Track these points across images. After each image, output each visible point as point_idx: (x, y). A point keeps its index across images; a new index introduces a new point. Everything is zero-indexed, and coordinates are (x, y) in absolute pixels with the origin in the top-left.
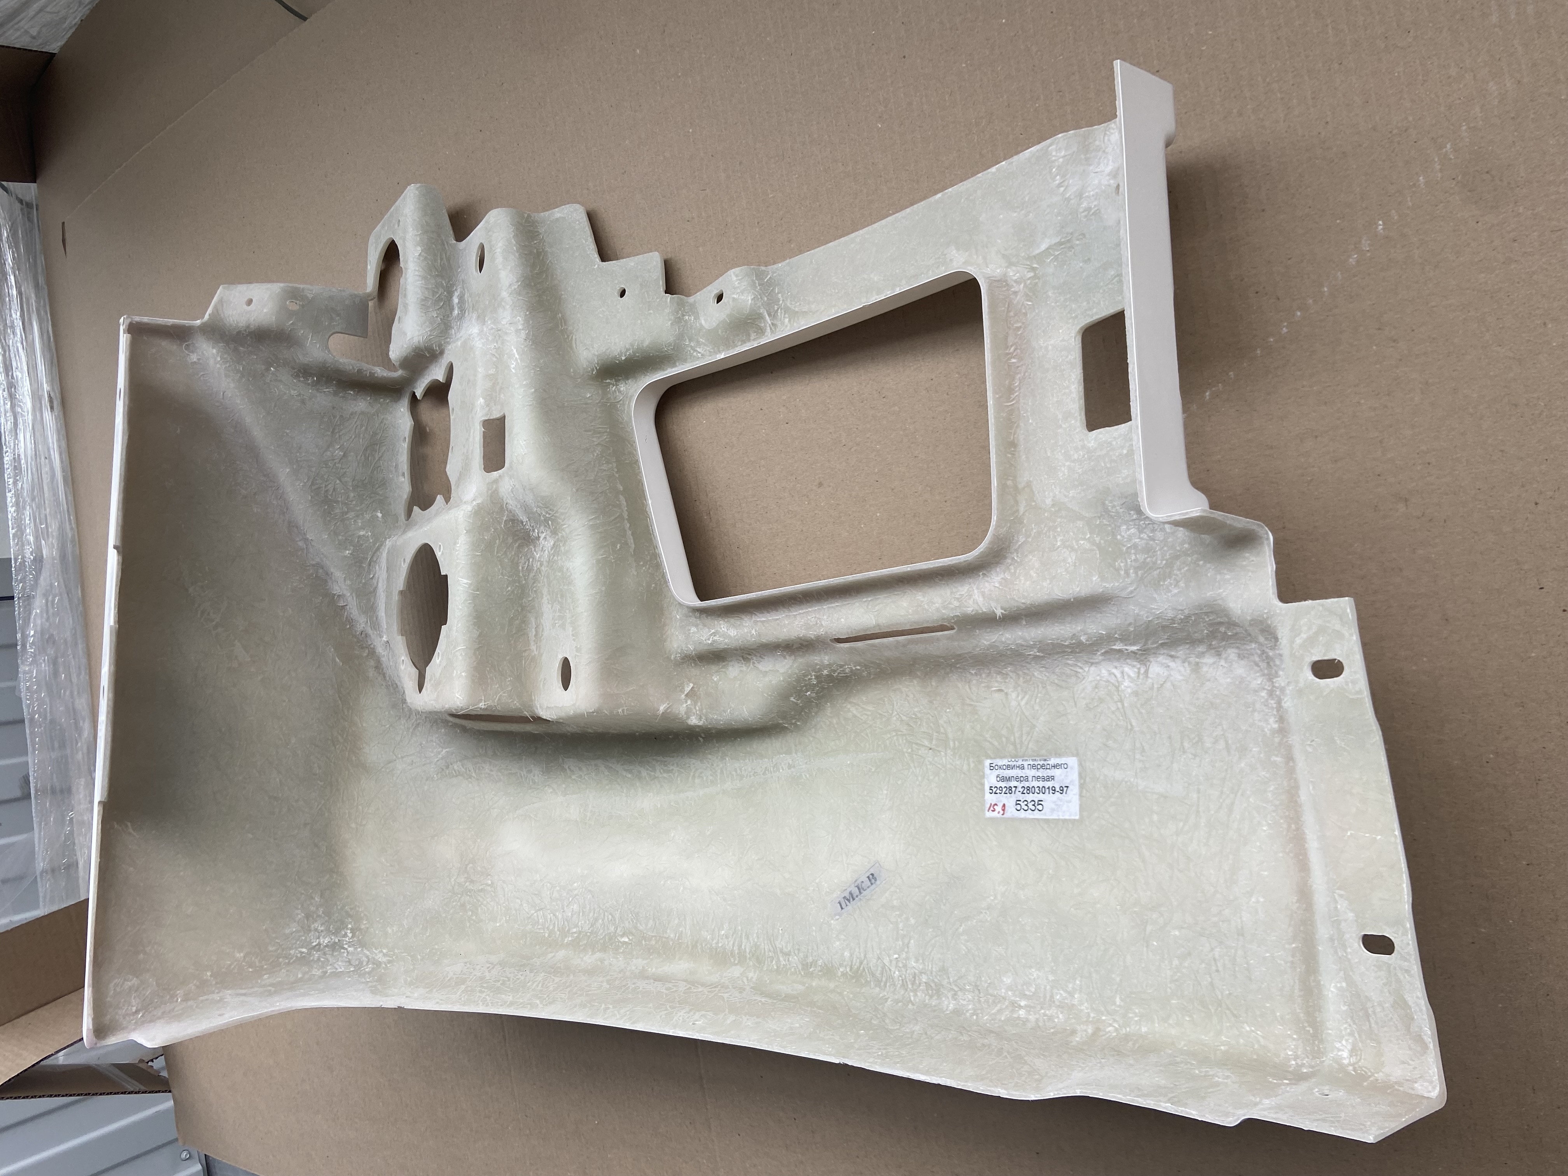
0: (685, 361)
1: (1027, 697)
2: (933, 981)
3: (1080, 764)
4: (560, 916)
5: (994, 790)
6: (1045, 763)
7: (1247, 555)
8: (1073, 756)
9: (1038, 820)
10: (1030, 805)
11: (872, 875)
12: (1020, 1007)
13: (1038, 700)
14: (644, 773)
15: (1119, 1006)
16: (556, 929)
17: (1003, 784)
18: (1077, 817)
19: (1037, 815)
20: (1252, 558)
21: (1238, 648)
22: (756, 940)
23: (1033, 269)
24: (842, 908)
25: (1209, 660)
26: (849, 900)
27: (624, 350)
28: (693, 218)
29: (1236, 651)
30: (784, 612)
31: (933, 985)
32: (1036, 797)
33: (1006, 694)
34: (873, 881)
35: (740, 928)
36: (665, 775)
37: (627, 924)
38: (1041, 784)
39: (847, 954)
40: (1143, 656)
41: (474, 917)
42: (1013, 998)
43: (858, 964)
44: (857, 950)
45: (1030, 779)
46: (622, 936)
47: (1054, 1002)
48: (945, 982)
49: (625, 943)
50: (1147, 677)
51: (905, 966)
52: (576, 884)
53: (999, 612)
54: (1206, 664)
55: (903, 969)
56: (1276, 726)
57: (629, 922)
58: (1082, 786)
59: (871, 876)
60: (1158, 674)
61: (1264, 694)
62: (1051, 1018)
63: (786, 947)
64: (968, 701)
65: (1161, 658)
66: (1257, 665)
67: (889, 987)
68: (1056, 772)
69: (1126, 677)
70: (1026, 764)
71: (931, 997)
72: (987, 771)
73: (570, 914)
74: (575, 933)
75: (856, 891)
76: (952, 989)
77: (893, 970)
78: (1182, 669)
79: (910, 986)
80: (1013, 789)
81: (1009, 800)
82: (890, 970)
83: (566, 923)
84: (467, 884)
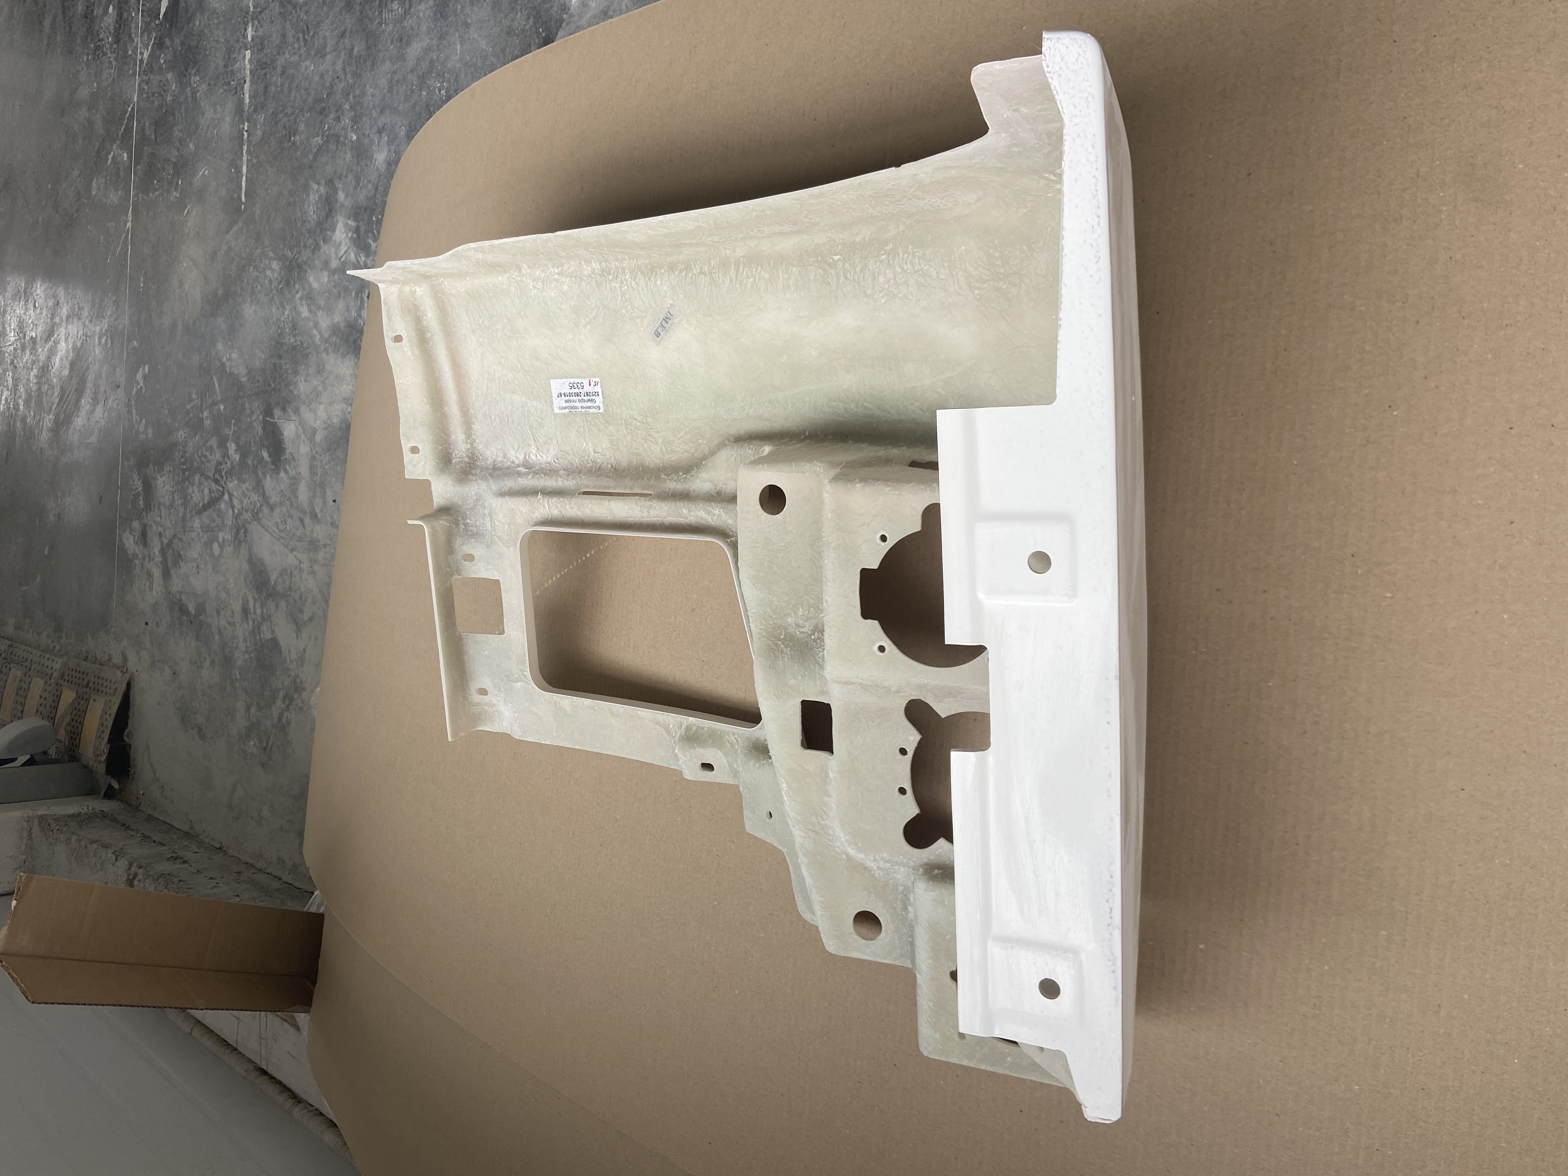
1: (583, 448)
3: (553, 409)
5: (596, 394)
6: (570, 410)
8: (556, 414)
9: (571, 378)
10: (576, 386)
11: (658, 337)
13: (577, 446)
17: (592, 397)
18: (551, 380)
19: (572, 381)
24: (669, 312)
25: (500, 459)
26: (667, 318)
31: (606, 274)
32: (573, 391)
33: (594, 451)
34: (656, 332)
35: (737, 286)
37: (833, 272)
38: (571, 398)
39: (659, 282)
43: (652, 277)
44: (652, 287)
45: (577, 401)
46: (839, 260)
48: (598, 278)
49: (836, 254)
50: (525, 453)
51: (622, 282)
54: (501, 457)
55: (623, 280)
57: (831, 274)
58: (551, 397)
59: (659, 335)
60: (520, 454)
61: (477, 441)
64: (615, 448)
65: (516, 462)
66: (481, 454)
68: (564, 405)
69: (535, 455)
70: (580, 410)
72: (601, 406)
74: (883, 255)
75: (665, 324)
78: (511, 456)
80: (586, 395)
81: (587, 388)
82: (631, 278)
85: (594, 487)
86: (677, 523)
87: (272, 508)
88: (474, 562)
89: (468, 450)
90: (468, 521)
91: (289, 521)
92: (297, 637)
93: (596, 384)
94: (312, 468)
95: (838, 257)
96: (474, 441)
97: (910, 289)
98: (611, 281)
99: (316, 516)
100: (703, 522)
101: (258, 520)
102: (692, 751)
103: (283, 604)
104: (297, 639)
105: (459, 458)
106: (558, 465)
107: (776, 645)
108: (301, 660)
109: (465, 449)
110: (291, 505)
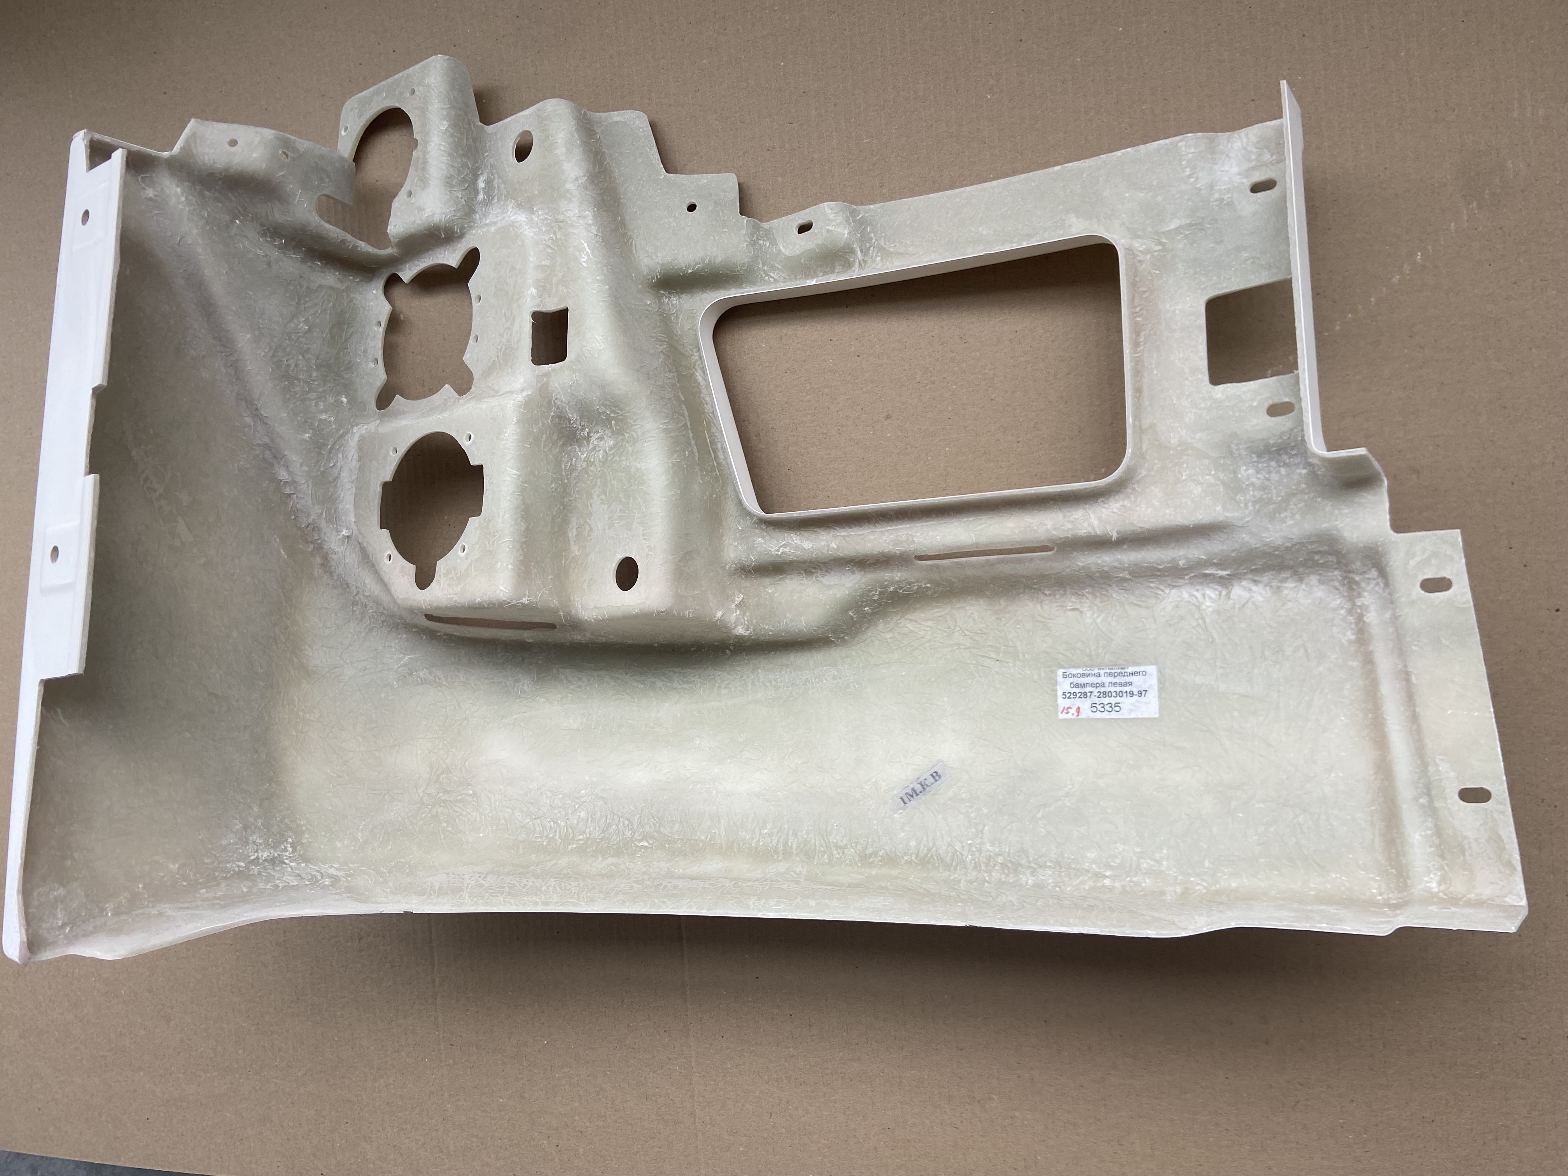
0: (754, 284)
1: (1103, 615)
2: (1010, 861)
3: (1160, 671)
4: (563, 824)
5: (1068, 695)
6: (1123, 671)
7: (1365, 494)
8: (1152, 664)
9: (1115, 719)
10: (1107, 708)
11: (936, 772)
12: (1105, 877)
13: (1115, 618)
14: (659, 684)
15: (1208, 868)
16: (557, 837)
17: (1077, 690)
18: (1157, 716)
19: (1114, 715)
20: (1369, 497)
21: (1321, 575)
22: (805, 836)
23: (1161, 243)
24: (905, 803)
25: (1290, 584)
26: (912, 796)
27: (692, 264)
28: (774, 148)
29: (1317, 577)
30: (869, 527)
32: (1113, 700)
33: (1081, 612)
34: (937, 778)
35: (786, 826)
36: (685, 686)
37: (647, 829)
38: (1118, 689)
39: (914, 843)
40: (1225, 582)
41: (450, 829)
42: (1097, 870)
43: (925, 851)
44: (925, 839)
45: (1107, 685)
46: (640, 841)
47: (1140, 870)
48: (1024, 862)
50: (1229, 598)
52: (583, 792)
53: (1115, 535)
54: (1287, 588)
55: (976, 853)
56: (1353, 637)
57: (650, 826)
58: (1161, 690)
59: (935, 774)
60: (1240, 596)
61: (1343, 612)
62: (1137, 884)
63: (842, 841)
65: (1244, 583)
66: (1337, 589)
67: (961, 870)
68: (1135, 679)
69: (1207, 599)
70: (1102, 672)
71: (1007, 875)
72: (1060, 679)
73: (576, 821)
74: (581, 840)
75: (918, 788)
76: (1030, 867)
77: (965, 854)
78: (1264, 592)
79: (983, 868)
80: (1089, 694)
81: (1085, 704)
82: (962, 855)
83: (570, 830)
84: (441, 794)
85: (1031, 560)
88: (1266, 405)
89: (1359, 595)
93: (1067, 710)
96: (1350, 612)
98: (997, 855)
100: (806, 534)
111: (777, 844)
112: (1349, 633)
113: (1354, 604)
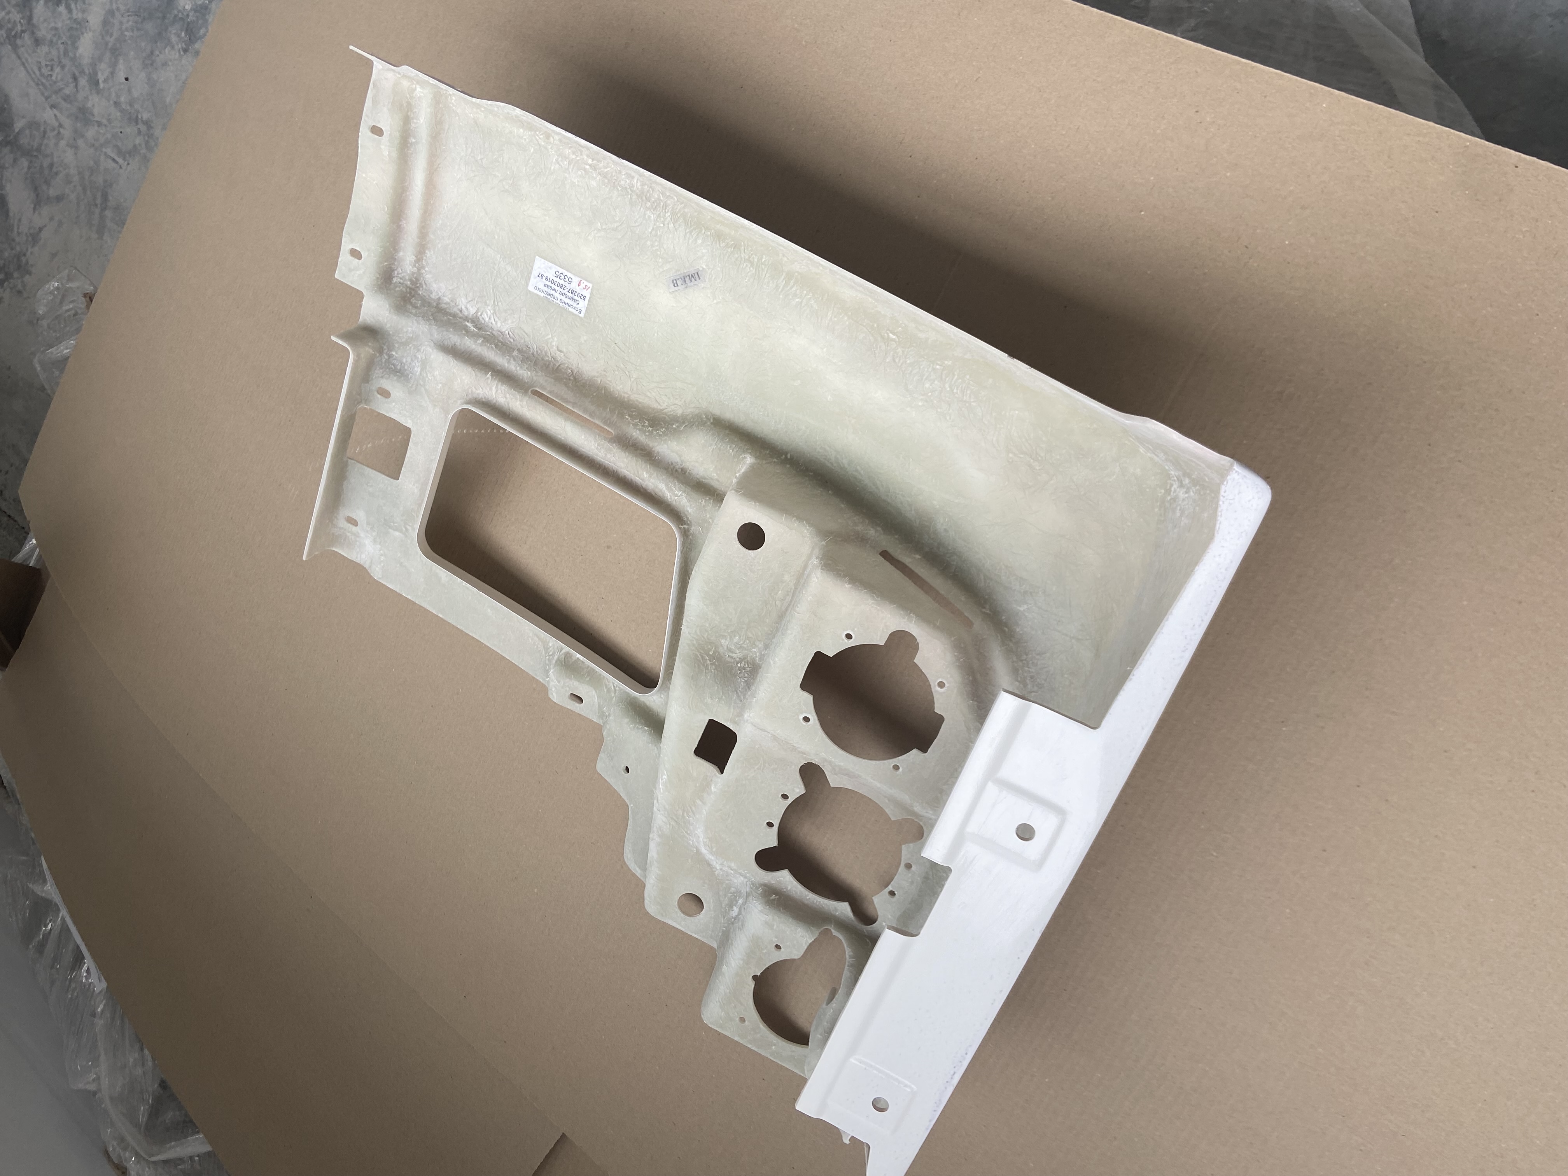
0: (628, 693)
1: (546, 338)
2: (642, 201)
3: (527, 285)
4: (947, 386)
5: (582, 297)
6: (547, 296)
8: (530, 291)
9: (560, 267)
10: (563, 277)
12: (590, 165)
13: (541, 332)
14: (845, 462)
15: (532, 147)
16: (956, 377)
17: (576, 297)
18: (537, 257)
19: (561, 270)
21: (429, 296)
22: (771, 282)
24: (697, 273)
25: (446, 299)
26: (692, 276)
27: (641, 731)
29: (431, 296)
31: (644, 198)
32: (557, 280)
33: (557, 347)
34: (674, 282)
35: (781, 296)
36: (828, 449)
37: (883, 347)
38: (553, 286)
39: (699, 241)
40: (475, 321)
41: (1041, 433)
42: (593, 172)
43: (694, 232)
44: (691, 241)
45: (558, 292)
46: (893, 340)
47: (569, 161)
48: (634, 197)
49: (894, 334)
50: (478, 309)
51: (659, 216)
52: (920, 404)
54: (448, 298)
55: (662, 216)
56: (427, 252)
57: (880, 347)
58: (531, 272)
59: (676, 285)
60: (472, 307)
61: (427, 269)
62: (574, 153)
63: (747, 266)
64: (580, 355)
65: (466, 313)
66: (425, 283)
67: (677, 209)
68: (542, 287)
69: (489, 316)
70: (558, 302)
72: (583, 311)
73: (936, 382)
74: (939, 365)
75: (687, 279)
77: (669, 219)
78: (460, 303)
80: (570, 291)
81: (574, 286)
82: (671, 219)
83: (944, 377)
85: (550, 392)
86: (632, 480)
87: (37, 42)
88: (389, 400)
89: (413, 273)
90: (394, 353)
91: (57, 70)
92: (34, 209)
93: (586, 288)
94: (106, 23)
95: (894, 337)
96: (423, 267)
97: (951, 411)
98: (649, 209)
99: (97, 83)
100: (660, 494)
101: (15, 48)
102: (568, 680)
103: (24, 162)
104: (34, 212)
105: (401, 279)
106: (512, 340)
107: (703, 658)
108: (34, 238)
109: (410, 271)
110: (66, 53)
111: (794, 285)
112: (428, 255)
113: (419, 270)
